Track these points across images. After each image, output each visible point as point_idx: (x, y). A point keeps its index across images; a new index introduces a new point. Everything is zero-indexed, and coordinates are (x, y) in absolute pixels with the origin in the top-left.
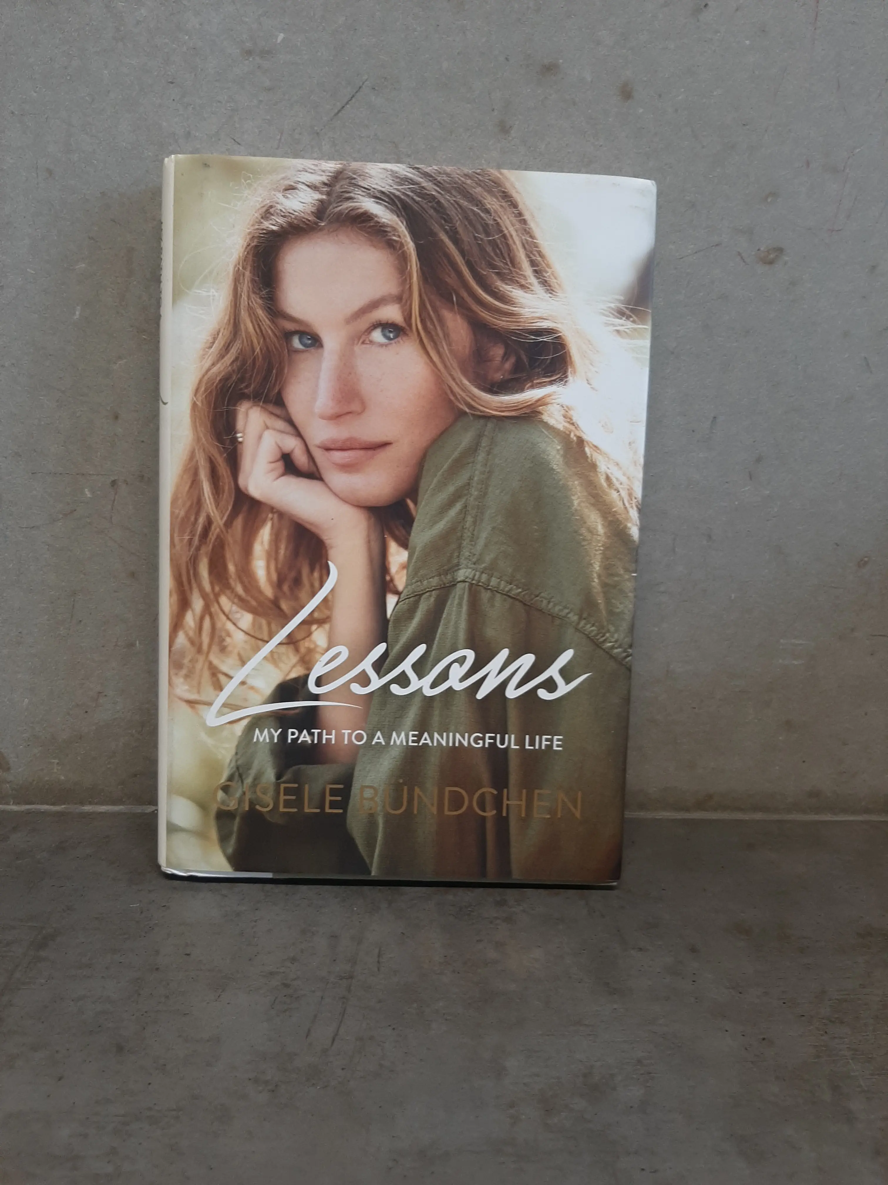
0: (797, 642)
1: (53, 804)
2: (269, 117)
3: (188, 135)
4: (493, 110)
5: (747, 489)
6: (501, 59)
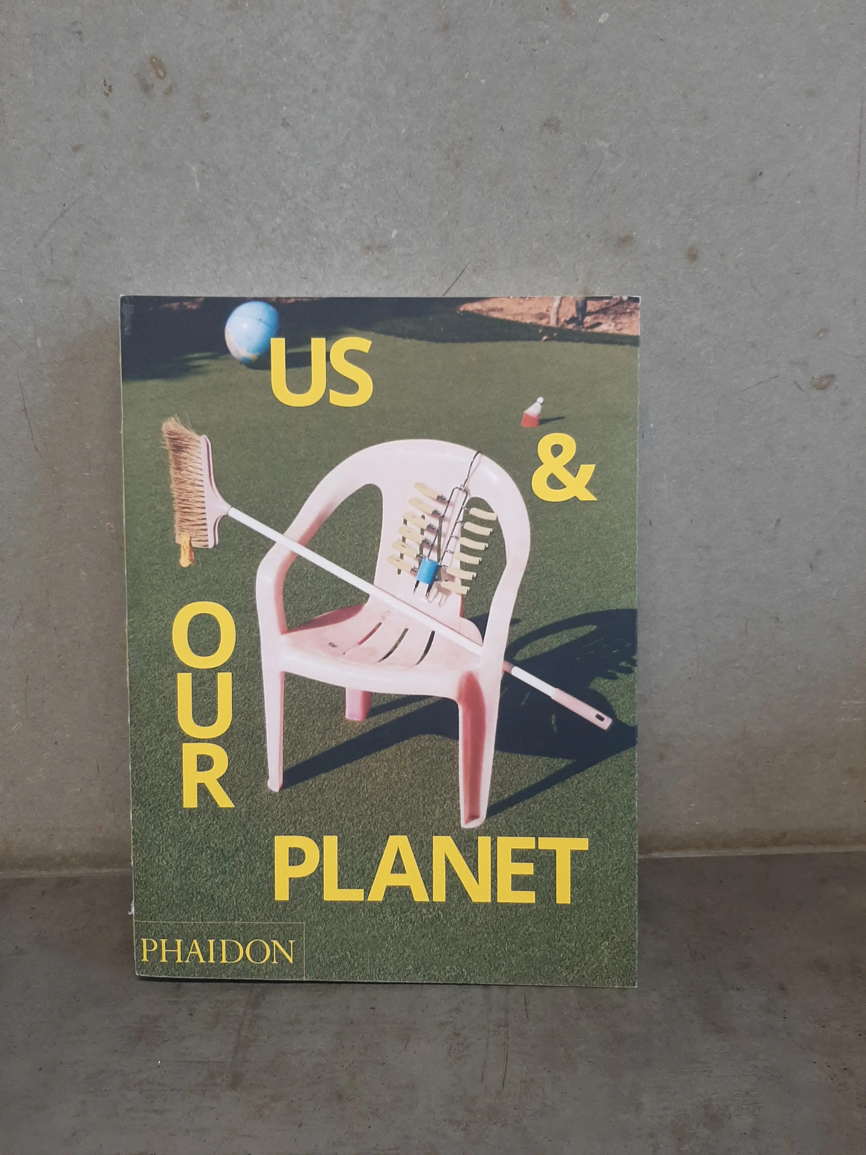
0: (857, 703)
5: (809, 577)
6: (583, 236)
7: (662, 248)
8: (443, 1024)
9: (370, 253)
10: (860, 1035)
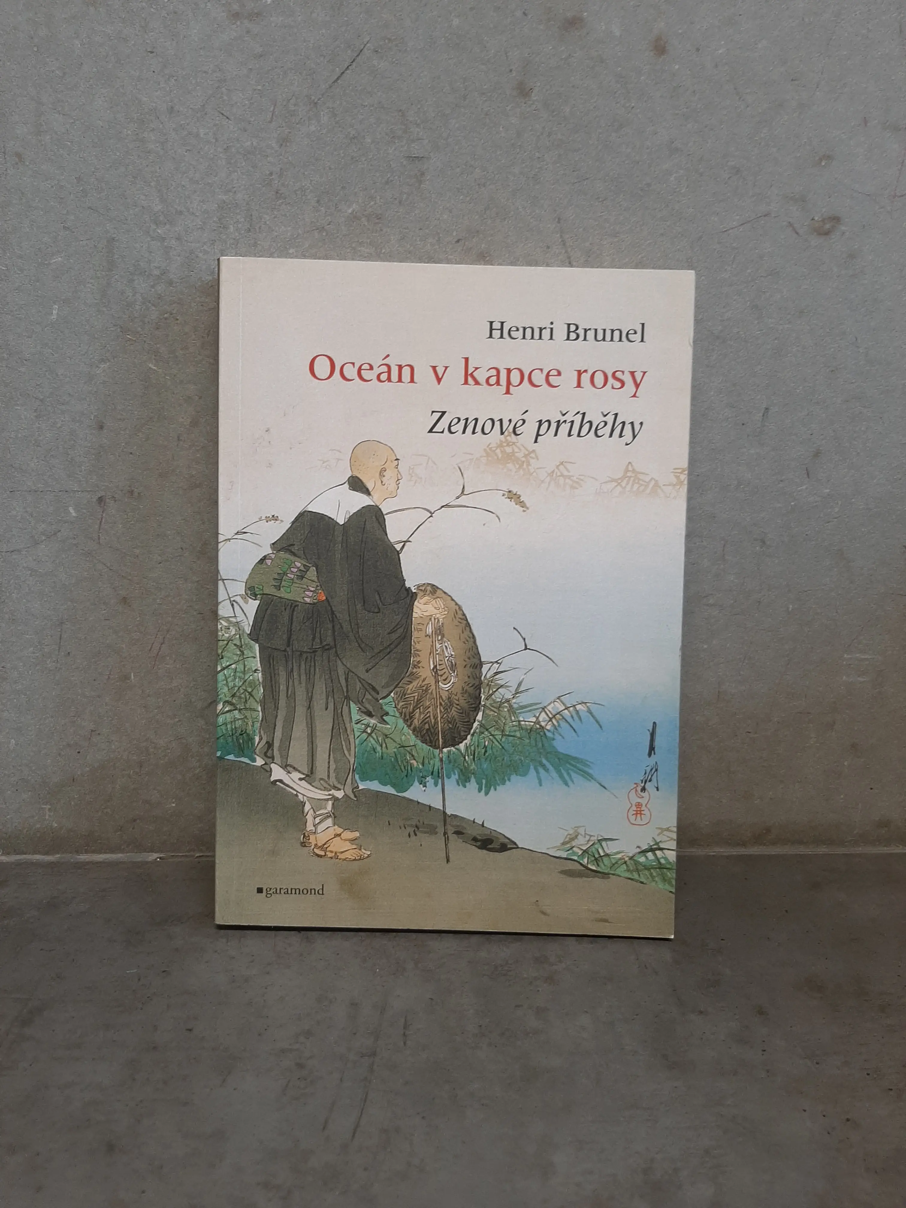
0: (863, 657)
1: (47, 853)
2: (259, 87)
3: (171, 110)
4: (511, 71)
5: (804, 487)
6: (519, 14)
7: (621, 36)
8: (283, 1051)
9: (238, 23)
10: (868, 1074)
